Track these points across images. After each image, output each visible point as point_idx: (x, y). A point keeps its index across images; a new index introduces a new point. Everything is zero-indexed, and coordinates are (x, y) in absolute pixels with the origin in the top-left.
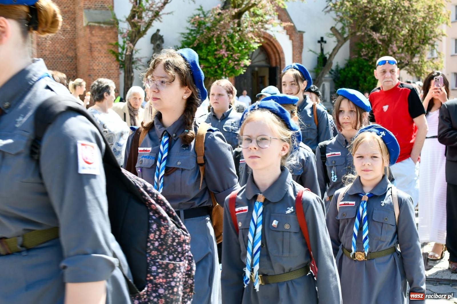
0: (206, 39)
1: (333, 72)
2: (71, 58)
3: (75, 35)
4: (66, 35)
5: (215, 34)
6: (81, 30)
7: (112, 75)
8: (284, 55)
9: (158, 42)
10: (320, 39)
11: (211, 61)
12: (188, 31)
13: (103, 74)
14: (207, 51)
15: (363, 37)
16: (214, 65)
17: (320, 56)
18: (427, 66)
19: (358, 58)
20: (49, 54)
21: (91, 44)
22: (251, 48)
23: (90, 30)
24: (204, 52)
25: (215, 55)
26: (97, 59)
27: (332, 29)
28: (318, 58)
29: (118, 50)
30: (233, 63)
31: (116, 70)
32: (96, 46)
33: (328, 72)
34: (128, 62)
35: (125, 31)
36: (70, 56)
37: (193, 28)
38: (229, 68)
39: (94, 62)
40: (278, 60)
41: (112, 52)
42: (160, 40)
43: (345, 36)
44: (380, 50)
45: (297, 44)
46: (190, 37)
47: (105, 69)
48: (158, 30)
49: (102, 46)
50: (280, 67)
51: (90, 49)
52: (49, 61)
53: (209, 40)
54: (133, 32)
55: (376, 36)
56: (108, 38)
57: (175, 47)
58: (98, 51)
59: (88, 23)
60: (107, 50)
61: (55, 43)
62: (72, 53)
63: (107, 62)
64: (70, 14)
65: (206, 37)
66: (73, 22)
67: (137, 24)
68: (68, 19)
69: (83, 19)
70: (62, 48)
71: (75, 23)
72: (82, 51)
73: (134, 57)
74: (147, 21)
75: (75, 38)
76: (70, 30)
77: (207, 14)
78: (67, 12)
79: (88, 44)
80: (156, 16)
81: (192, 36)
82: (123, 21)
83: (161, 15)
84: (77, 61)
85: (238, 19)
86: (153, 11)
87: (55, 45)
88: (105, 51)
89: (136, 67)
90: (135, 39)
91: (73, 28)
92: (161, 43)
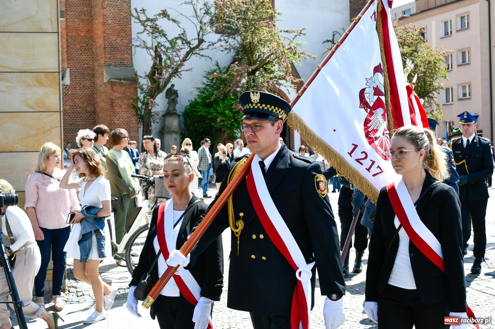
0: (223, 94)
2: (90, 113)
3: (94, 90)
4: (85, 91)
5: (231, 90)
6: (101, 86)
7: (132, 129)
11: (227, 114)
12: (204, 86)
14: (224, 105)
16: (230, 119)
20: (69, 109)
21: (112, 99)
23: (111, 86)
24: (221, 106)
25: (232, 109)
26: (118, 113)
29: (138, 105)
31: (135, 124)
32: (116, 101)
34: (147, 117)
35: (145, 87)
36: (89, 111)
37: (209, 83)
39: (115, 117)
41: (132, 107)
42: (175, 95)
46: (206, 91)
47: (126, 123)
48: (173, 85)
49: (122, 101)
51: (111, 104)
52: (70, 116)
53: (225, 95)
54: (153, 88)
56: (129, 94)
57: (189, 101)
58: (118, 106)
59: (110, 79)
60: (127, 105)
61: (75, 98)
62: (91, 108)
63: (128, 117)
64: (89, 70)
65: (222, 92)
66: (91, 78)
67: (157, 80)
68: (87, 75)
69: (103, 75)
70: (81, 103)
71: (94, 79)
72: (102, 106)
73: (152, 111)
74: (166, 78)
75: (94, 94)
76: (89, 85)
77: (223, 70)
78: (86, 69)
79: (110, 99)
80: (176, 72)
81: (208, 91)
82: (143, 77)
83: (180, 72)
84: (96, 115)
85: (253, 75)
86: (173, 68)
87: (75, 101)
88: (125, 106)
89: (154, 121)
90: (154, 95)
91: (92, 83)
92: (175, 97)
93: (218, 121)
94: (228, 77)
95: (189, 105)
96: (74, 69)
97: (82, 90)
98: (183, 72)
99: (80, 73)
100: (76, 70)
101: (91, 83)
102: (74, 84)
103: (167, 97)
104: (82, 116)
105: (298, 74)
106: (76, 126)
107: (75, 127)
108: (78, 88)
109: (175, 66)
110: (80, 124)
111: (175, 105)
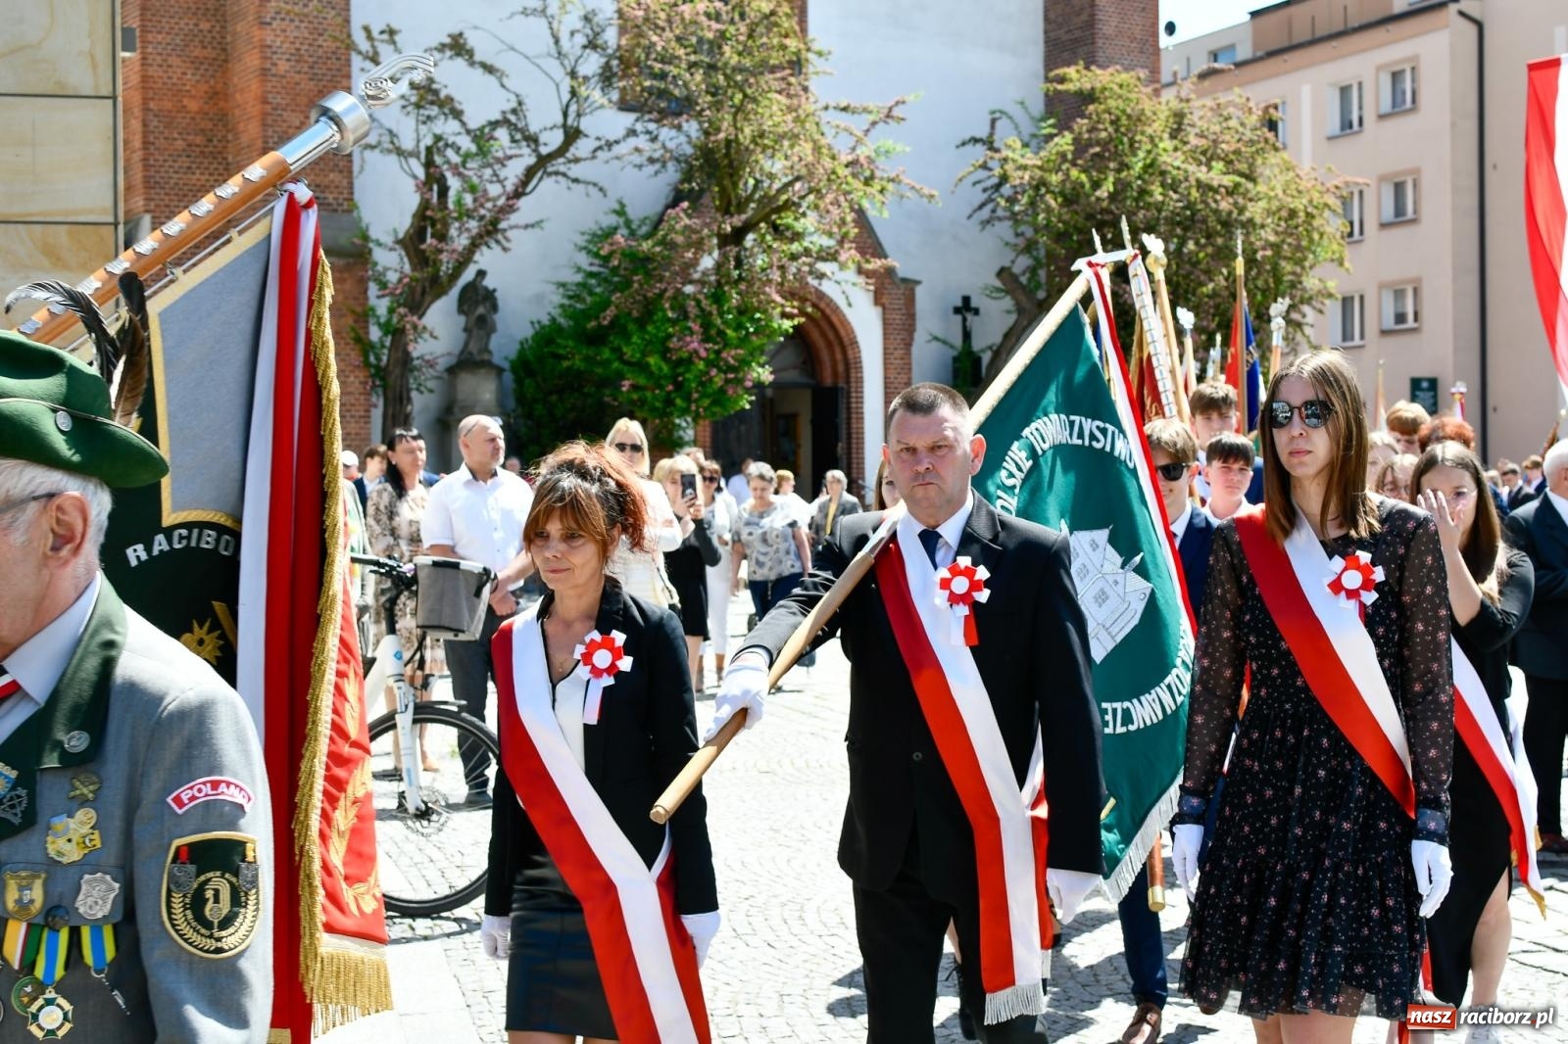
0: (640, 302)
5: (665, 290)
8: (859, 352)
9: (481, 310)
10: (959, 303)
11: (654, 369)
12: (579, 278)
14: (643, 339)
16: (663, 382)
17: (960, 353)
22: (774, 332)
24: (634, 343)
25: (669, 350)
27: (1002, 273)
28: (955, 359)
29: (367, 333)
30: (722, 376)
31: (360, 394)
34: (397, 371)
35: (392, 277)
37: (595, 269)
38: (710, 390)
40: (841, 368)
41: (352, 336)
42: (488, 304)
45: (897, 317)
46: (585, 295)
48: (481, 274)
50: (849, 387)
53: (646, 306)
54: (417, 280)
57: (532, 323)
65: (638, 297)
67: (432, 257)
73: (415, 354)
74: (460, 249)
77: (640, 226)
80: (490, 231)
81: (591, 293)
82: (386, 246)
83: (505, 230)
85: (737, 246)
86: (482, 218)
89: (420, 384)
90: (421, 303)
92: (489, 311)
93: (623, 389)
94: (658, 249)
95: (533, 338)
98: (515, 231)
103: (461, 310)
105: (880, 245)
109: (489, 210)
111: (488, 336)
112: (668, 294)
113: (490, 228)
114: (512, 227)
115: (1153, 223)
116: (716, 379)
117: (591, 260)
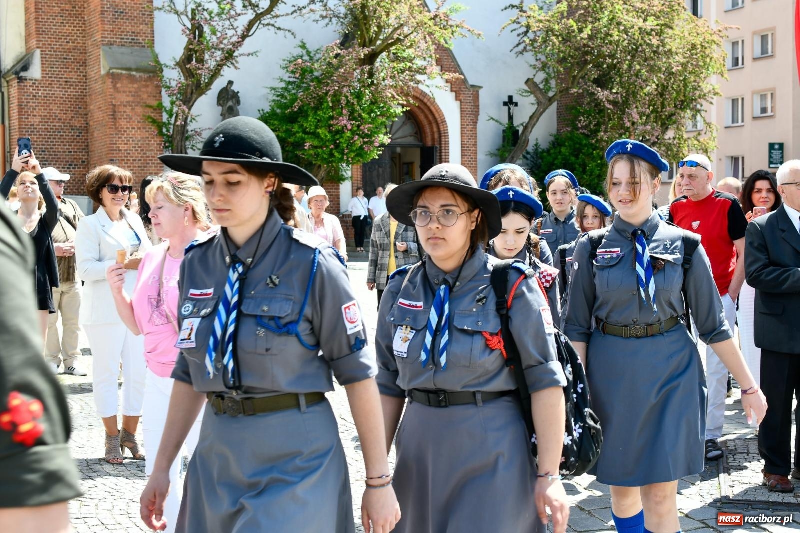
0: (315, 98)
1: (529, 156)
2: (79, 130)
4: (69, 91)
5: (330, 90)
6: (97, 82)
7: (152, 160)
8: (447, 127)
9: (230, 104)
10: (507, 100)
11: (323, 136)
12: (283, 85)
13: (134, 158)
14: (316, 119)
15: (580, 96)
16: (328, 144)
17: (507, 128)
18: (688, 146)
19: (572, 132)
21: (115, 106)
22: (391, 115)
23: (112, 83)
24: (311, 121)
25: (330, 126)
27: (528, 82)
28: (504, 131)
29: (162, 116)
30: (361, 140)
31: (158, 151)
32: (122, 109)
33: (521, 157)
34: (179, 138)
35: (174, 84)
36: (76, 127)
37: (292, 80)
38: (354, 149)
39: (119, 138)
40: (436, 136)
41: (150, 120)
42: (234, 100)
43: (551, 94)
44: (610, 120)
45: (469, 107)
46: (286, 94)
47: (139, 149)
48: (231, 83)
49: (133, 109)
50: (441, 147)
51: (113, 115)
53: (319, 101)
54: (188, 85)
55: (602, 95)
56: (145, 96)
57: (259, 111)
58: (126, 119)
59: (110, 70)
60: (142, 117)
61: (52, 104)
62: (81, 121)
63: (143, 138)
64: (77, 53)
65: (314, 95)
66: (81, 68)
67: (195, 72)
68: (74, 63)
69: (100, 62)
70: (62, 112)
71: (85, 70)
72: (98, 118)
73: (190, 128)
74: (212, 68)
75: (86, 96)
76: (77, 81)
77: (315, 55)
78: (72, 51)
79: (109, 105)
80: (229, 56)
81: (290, 94)
82: (170, 67)
83: (237, 57)
84: (89, 135)
85: (370, 65)
86: (223, 49)
87: (51, 108)
88: (139, 118)
89: (194, 146)
90: (191, 99)
91: (82, 77)
92: (235, 104)
93: (306, 148)
94: (324, 67)
96: (51, 51)
97: (65, 88)
98: (242, 57)
99: (60, 59)
100: (53, 53)
101: (80, 76)
102: (50, 78)
103: (219, 104)
104: (63, 136)
105: (459, 66)
106: (52, 153)
107: (51, 155)
108: (55, 84)
109: (227, 45)
110: (60, 150)
112: (330, 93)
113: (227, 55)
114: (241, 55)
115: (613, 52)
116: (358, 142)
117: (288, 75)
